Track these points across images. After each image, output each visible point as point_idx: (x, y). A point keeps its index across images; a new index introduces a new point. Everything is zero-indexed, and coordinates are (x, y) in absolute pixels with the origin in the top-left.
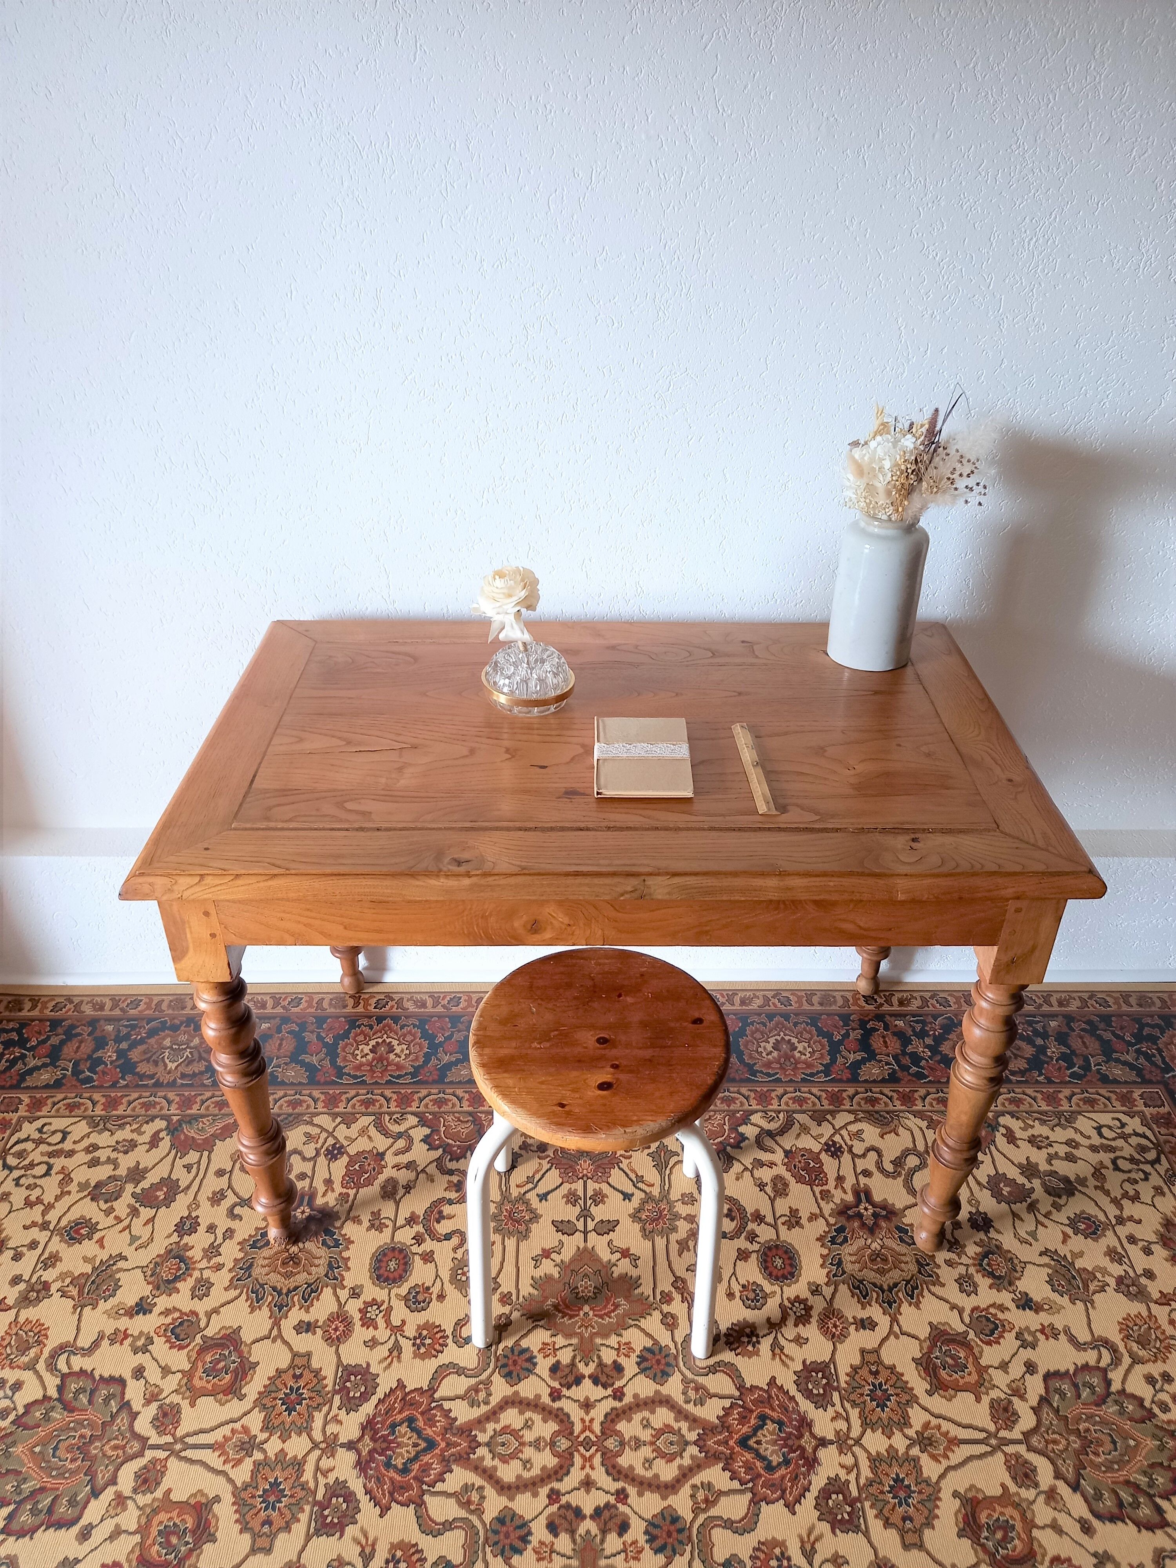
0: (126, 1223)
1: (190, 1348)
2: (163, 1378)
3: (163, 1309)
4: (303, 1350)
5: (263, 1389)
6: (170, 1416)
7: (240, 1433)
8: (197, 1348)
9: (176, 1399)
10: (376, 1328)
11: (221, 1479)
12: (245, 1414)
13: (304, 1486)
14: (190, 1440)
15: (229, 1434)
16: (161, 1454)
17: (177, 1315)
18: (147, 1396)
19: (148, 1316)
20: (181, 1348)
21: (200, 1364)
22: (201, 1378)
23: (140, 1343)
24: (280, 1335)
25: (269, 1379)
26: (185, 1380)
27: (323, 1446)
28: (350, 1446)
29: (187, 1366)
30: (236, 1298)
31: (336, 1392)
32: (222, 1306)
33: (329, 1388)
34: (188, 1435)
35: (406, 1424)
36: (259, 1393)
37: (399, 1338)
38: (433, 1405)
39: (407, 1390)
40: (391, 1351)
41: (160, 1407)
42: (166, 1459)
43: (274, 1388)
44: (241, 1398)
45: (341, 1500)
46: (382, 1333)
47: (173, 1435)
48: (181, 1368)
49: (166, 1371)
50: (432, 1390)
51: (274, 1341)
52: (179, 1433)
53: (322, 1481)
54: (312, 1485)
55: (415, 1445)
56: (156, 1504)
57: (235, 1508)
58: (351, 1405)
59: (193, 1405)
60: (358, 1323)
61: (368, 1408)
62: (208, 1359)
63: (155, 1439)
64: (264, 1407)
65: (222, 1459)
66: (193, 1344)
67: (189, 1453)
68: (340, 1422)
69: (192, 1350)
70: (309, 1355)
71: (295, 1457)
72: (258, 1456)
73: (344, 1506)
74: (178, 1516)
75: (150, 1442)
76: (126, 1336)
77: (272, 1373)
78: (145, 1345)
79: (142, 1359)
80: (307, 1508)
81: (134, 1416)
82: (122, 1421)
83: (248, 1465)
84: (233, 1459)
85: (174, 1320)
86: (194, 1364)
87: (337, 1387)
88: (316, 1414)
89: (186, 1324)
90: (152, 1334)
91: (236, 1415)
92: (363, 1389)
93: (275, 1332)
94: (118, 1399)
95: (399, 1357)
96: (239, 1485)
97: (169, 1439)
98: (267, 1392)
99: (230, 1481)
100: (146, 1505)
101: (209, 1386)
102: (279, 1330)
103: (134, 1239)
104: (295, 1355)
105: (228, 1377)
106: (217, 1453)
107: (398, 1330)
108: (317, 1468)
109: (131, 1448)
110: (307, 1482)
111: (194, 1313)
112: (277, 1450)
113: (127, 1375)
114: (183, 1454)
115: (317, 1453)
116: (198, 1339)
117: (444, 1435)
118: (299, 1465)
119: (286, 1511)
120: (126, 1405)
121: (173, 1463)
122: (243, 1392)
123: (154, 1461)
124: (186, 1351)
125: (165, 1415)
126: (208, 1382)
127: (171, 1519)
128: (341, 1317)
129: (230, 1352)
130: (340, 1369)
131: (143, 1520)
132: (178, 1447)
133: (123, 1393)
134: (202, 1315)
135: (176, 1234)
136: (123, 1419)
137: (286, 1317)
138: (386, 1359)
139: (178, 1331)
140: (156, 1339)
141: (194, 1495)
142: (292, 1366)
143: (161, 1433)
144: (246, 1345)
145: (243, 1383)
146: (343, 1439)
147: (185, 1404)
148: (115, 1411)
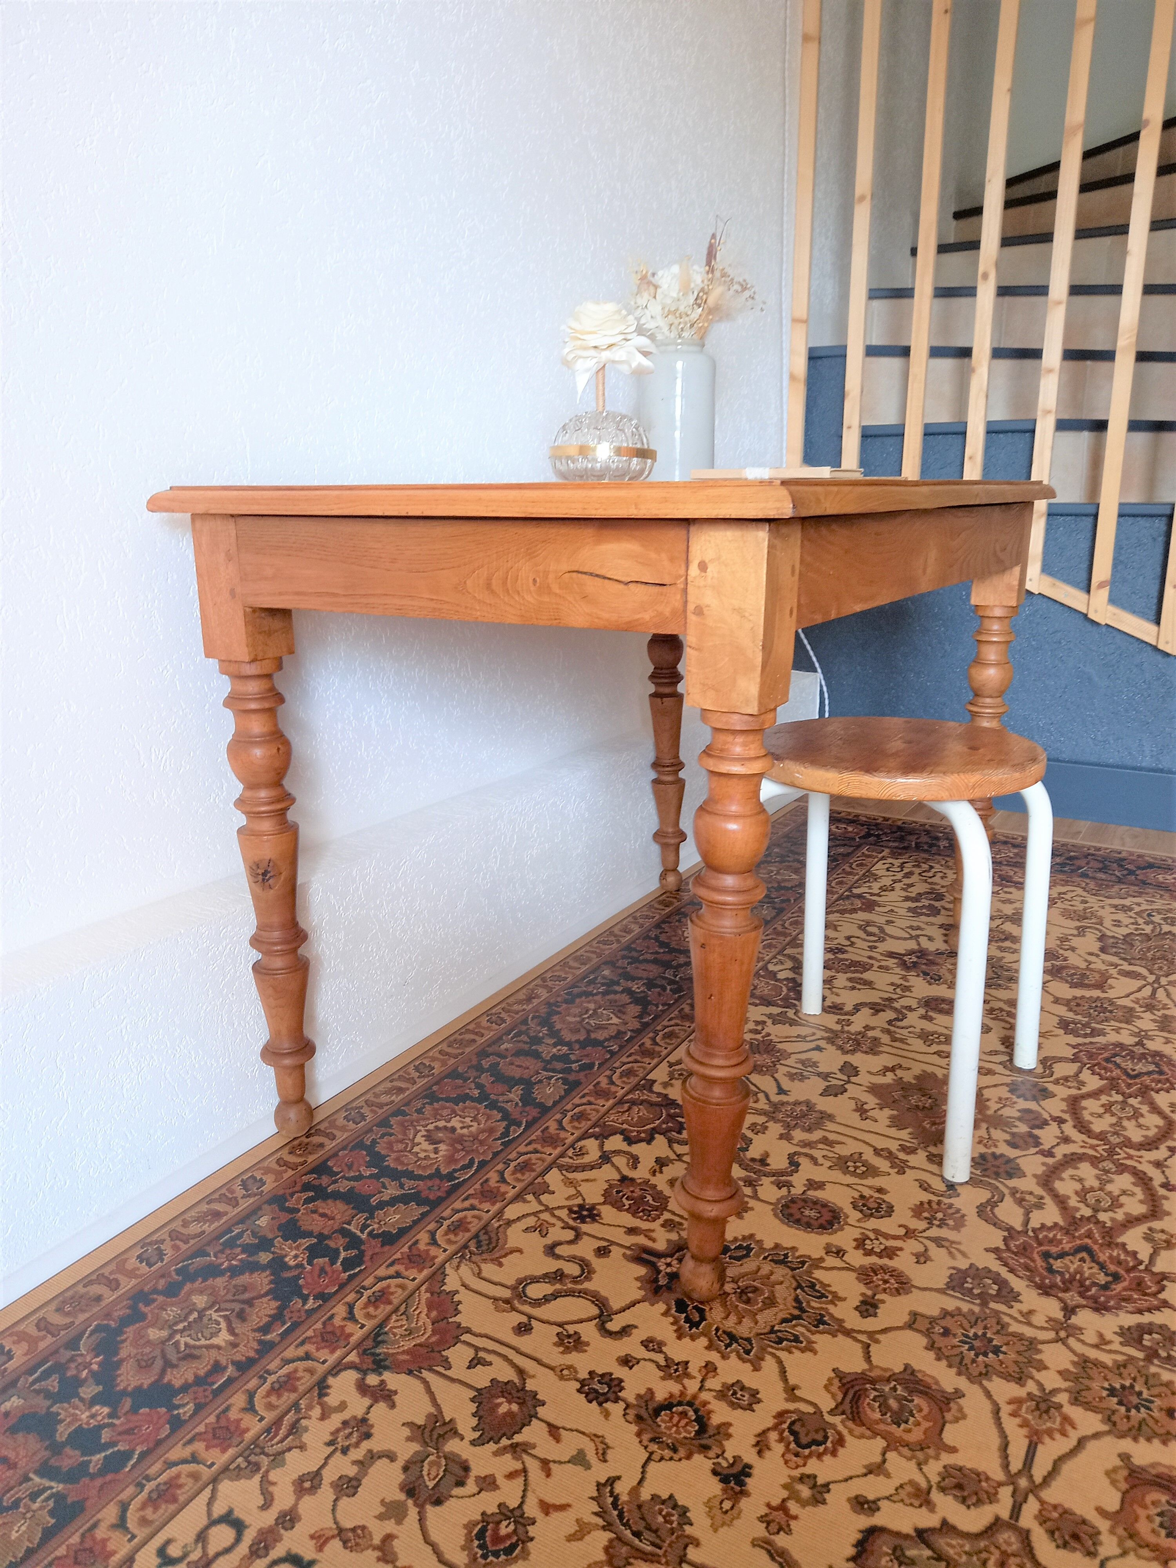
0: (533, 1466)
1: (845, 1432)
2: (888, 1475)
3: (754, 1451)
4: (906, 1318)
5: (954, 1370)
6: (965, 1482)
7: (1020, 1408)
8: (850, 1424)
9: (934, 1469)
10: (901, 1249)
11: (1091, 1445)
12: (988, 1394)
13: (1120, 1367)
14: (1016, 1465)
15: (1018, 1421)
16: (1031, 1507)
17: (773, 1436)
18: (917, 1503)
19: (754, 1472)
20: (840, 1441)
21: (882, 1427)
22: (909, 1431)
23: (805, 1492)
24: (871, 1334)
25: (938, 1359)
26: (905, 1451)
27: (1063, 1334)
28: (1069, 1311)
29: (880, 1443)
30: (780, 1362)
31: (984, 1304)
32: (784, 1379)
33: (977, 1309)
34: (1006, 1466)
35: (1051, 1261)
36: (959, 1374)
37: (924, 1234)
38: (1031, 1233)
39: (1003, 1247)
40: (940, 1246)
41: (943, 1490)
42: (1042, 1502)
43: (958, 1359)
44: (959, 1394)
45: (1146, 1337)
46: (913, 1246)
47: (1000, 1484)
48: (879, 1450)
49: (876, 1469)
50: (1010, 1229)
51: (877, 1341)
52: (998, 1475)
53: (1116, 1346)
54: (1120, 1358)
55: (1082, 1260)
56: (1120, 1531)
57: (1142, 1440)
58: (1008, 1295)
59: (953, 1450)
60: (885, 1261)
61: (1017, 1284)
62: (877, 1415)
63: (1003, 1507)
64: (985, 1374)
65: (1057, 1436)
66: (840, 1428)
67: (1039, 1472)
68: (1031, 1312)
69: (851, 1432)
70: (914, 1315)
71: (1074, 1363)
72: (1062, 1398)
73: (1155, 1336)
74: (1145, 1507)
75: (1005, 1514)
76: (782, 1507)
77: (931, 1355)
78: (814, 1486)
79: (838, 1497)
80: (1153, 1369)
81: (946, 1527)
82: (950, 1546)
83: (1075, 1413)
84: (1061, 1424)
85: (781, 1440)
86: (876, 1434)
87: (978, 1301)
88: (1011, 1329)
89: (797, 1427)
90: (797, 1473)
91: (987, 1406)
92: (990, 1282)
93: (864, 1338)
94: (905, 1544)
95: (953, 1242)
96: (1105, 1428)
97: (1005, 1493)
98: (961, 1367)
99: (1096, 1436)
100: (1120, 1543)
101: (926, 1425)
102: (859, 1332)
103: (579, 1459)
104: (910, 1326)
105: (917, 1400)
106: (1047, 1439)
107: (910, 1234)
108: (1096, 1346)
109: (1009, 1544)
110: (1115, 1361)
111: (781, 1415)
112: (1058, 1377)
113: (864, 1522)
114: (1038, 1479)
115: (1071, 1341)
116: (837, 1420)
117: (1074, 1237)
118: (1084, 1363)
119: (1155, 1391)
120: (922, 1536)
121: (1051, 1495)
122: (950, 1390)
123: (1042, 1519)
124: (848, 1438)
125: (959, 1486)
126: (918, 1424)
127: (1149, 1518)
128: (865, 1275)
129: (875, 1389)
130: (952, 1293)
131: (1145, 1552)
132: (1023, 1483)
133: (898, 1534)
134: (791, 1406)
135: (608, 1405)
136: (949, 1545)
137: (843, 1321)
138: (950, 1253)
139: (804, 1440)
140: (807, 1470)
141: (1114, 1482)
142: (928, 1333)
143: (992, 1498)
144: (870, 1370)
145: (934, 1387)
146: (1060, 1315)
147: (947, 1459)
148: (928, 1553)
